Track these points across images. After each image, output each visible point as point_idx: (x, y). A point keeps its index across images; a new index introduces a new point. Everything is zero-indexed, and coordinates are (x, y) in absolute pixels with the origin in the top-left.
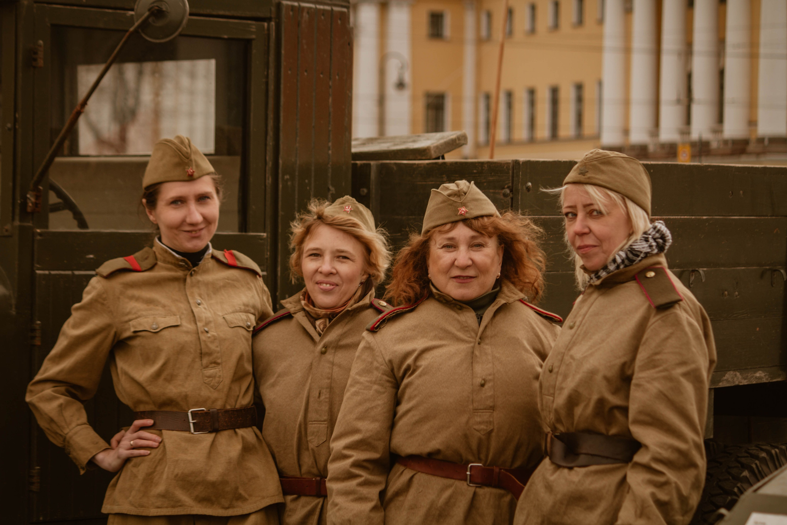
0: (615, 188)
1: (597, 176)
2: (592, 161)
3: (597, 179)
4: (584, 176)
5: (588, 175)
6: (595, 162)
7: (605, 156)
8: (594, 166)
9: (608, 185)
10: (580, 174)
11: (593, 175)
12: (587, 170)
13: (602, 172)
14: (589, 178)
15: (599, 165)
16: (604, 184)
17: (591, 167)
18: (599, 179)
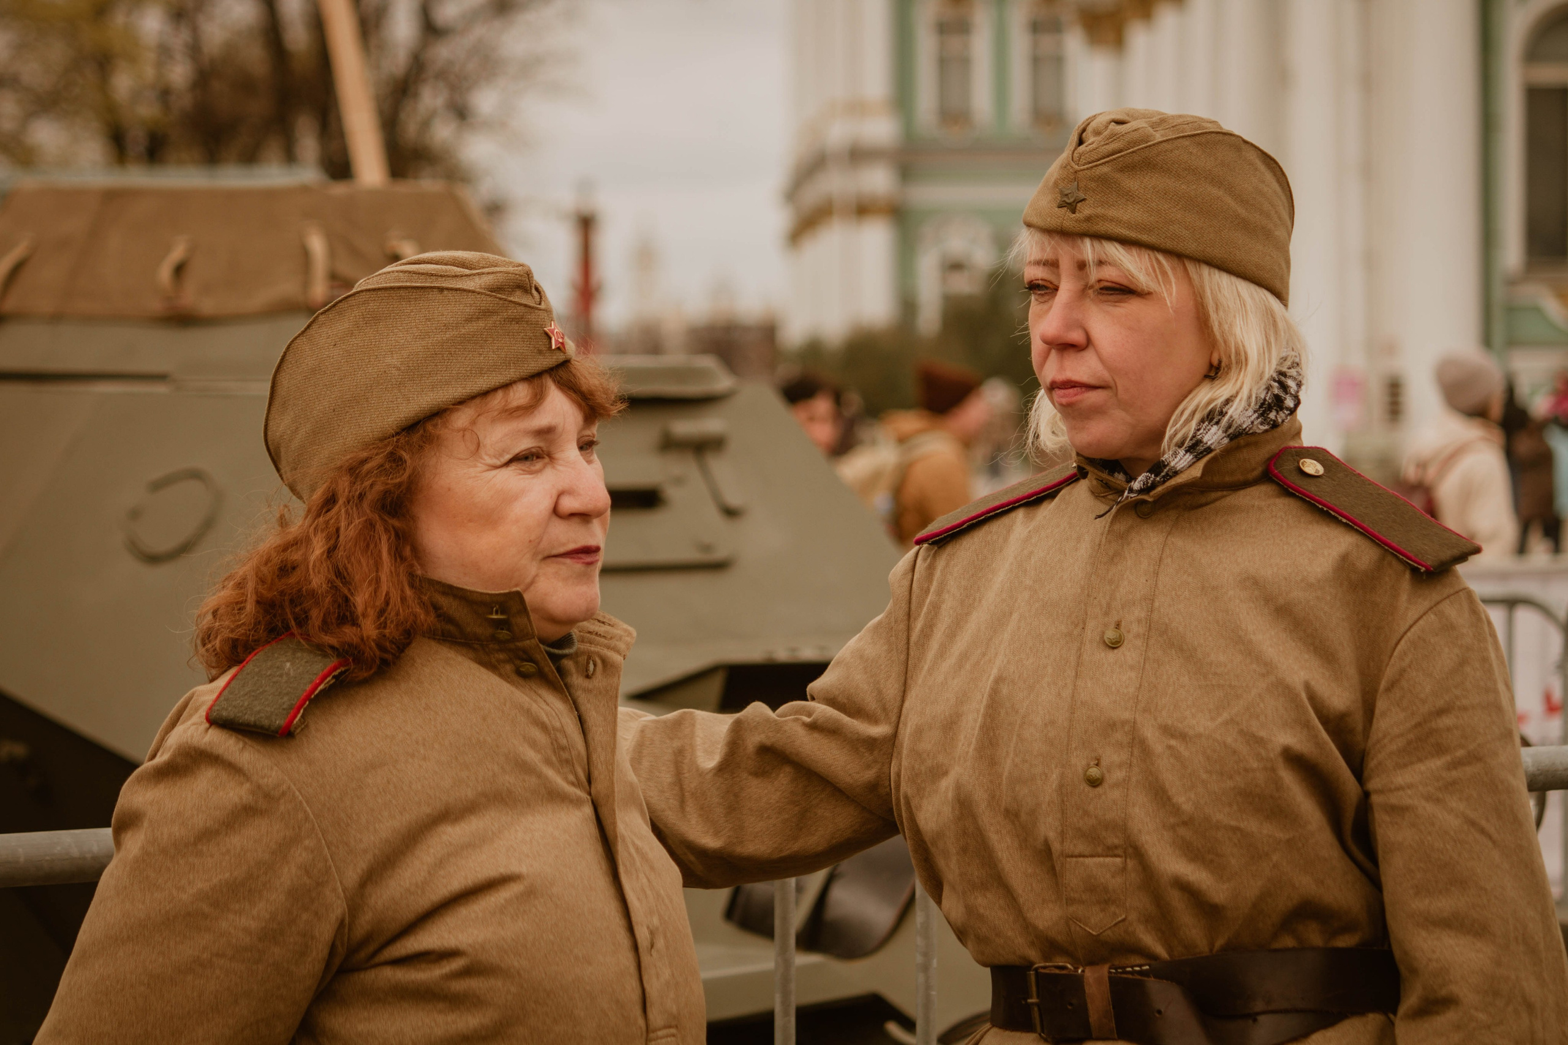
0: (1169, 245)
1: (1112, 212)
2: (1096, 166)
3: (1112, 220)
4: (1074, 213)
5: (1085, 210)
6: (1105, 169)
7: (1135, 143)
8: (1103, 181)
9: (1144, 238)
10: (1060, 207)
11: (1100, 211)
12: (1082, 195)
13: (1129, 196)
14: (1088, 219)
15: (1118, 176)
16: (1133, 234)
17: (1093, 185)
18: (1119, 222)
